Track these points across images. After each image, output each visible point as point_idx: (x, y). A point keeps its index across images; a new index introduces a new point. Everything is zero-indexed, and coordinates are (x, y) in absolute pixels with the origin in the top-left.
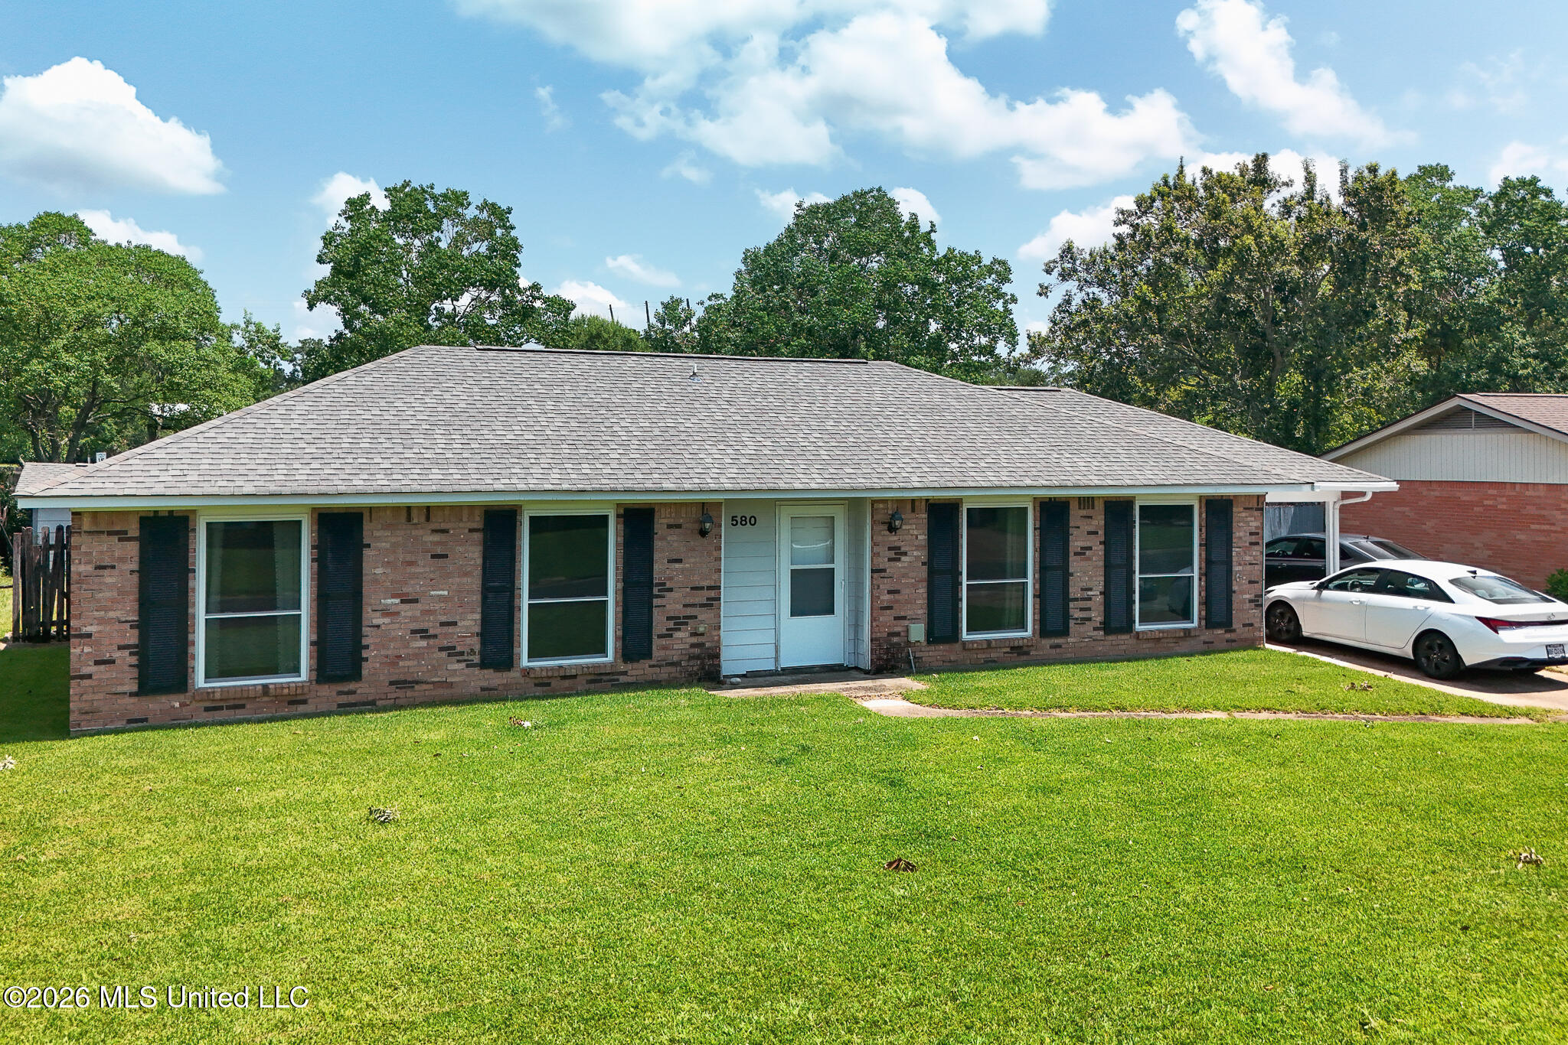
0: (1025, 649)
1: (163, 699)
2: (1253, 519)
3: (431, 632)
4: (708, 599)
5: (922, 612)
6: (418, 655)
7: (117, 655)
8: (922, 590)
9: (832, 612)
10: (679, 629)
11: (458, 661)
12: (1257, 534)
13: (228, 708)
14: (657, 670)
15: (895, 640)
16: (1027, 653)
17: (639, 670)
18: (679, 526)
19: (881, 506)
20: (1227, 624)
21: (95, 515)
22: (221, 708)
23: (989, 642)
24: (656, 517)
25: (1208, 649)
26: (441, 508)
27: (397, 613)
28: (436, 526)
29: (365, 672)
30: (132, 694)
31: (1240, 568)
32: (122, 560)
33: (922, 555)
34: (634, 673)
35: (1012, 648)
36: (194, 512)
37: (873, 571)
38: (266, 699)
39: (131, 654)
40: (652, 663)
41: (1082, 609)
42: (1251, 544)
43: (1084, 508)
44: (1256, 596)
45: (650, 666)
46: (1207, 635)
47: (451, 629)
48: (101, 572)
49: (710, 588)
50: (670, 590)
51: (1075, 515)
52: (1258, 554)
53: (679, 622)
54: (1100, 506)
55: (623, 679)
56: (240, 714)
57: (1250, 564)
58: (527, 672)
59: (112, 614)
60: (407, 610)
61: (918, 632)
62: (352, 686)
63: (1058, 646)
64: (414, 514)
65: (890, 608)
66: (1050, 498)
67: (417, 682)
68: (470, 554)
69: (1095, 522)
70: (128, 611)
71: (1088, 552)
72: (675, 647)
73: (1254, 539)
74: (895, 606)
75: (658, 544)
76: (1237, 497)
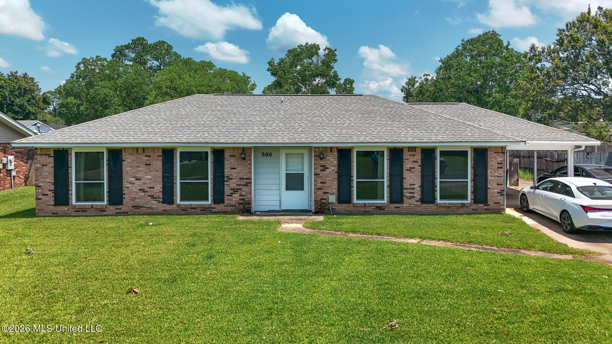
0: (382, 208)
1: (62, 207)
2: (499, 157)
3: (146, 190)
4: (246, 183)
5: (335, 191)
6: (141, 198)
7: (49, 193)
8: (335, 183)
9: (303, 190)
10: (235, 193)
11: (155, 201)
12: (502, 163)
13: (82, 211)
14: (227, 207)
15: (324, 201)
16: (384, 209)
17: (220, 207)
18: (234, 156)
19: (317, 150)
20: (485, 202)
21: (41, 149)
22: (79, 211)
23: (365, 204)
24: (225, 152)
25: (476, 212)
26: (148, 148)
27: (134, 183)
28: (146, 154)
29: (124, 202)
30: (53, 205)
31: (492, 178)
32: (49, 163)
33: (336, 169)
35: (376, 207)
36: (71, 148)
37: (315, 175)
38: (93, 209)
39: (53, 193)
40: (225, 205)
41: (410, 193)
42: (498, 168)
43: (411, 151)
44: (501, 191)
45: (224, 206)
46: (475, 206)
47: (152, 190)
48: (43, 167)
49: (247, 179)
50: (232, 179)
51: (406, 155)
52: (502, 172)
53: (235, 191)
54: (419, 151)
55: (214, 210)
56: (85, 214)
57: (498, 177)
58: (178, 206)
59: (47, 180)
60: (137, 182)
61: (332, 199)
62: (120, 207)
63: (399, 207)
64: (139, 150)
65: (322, 189)
66: (394, 147)
67: (141, 207)
68: (158, 164)
69: (416, 157)
70: (51, 179)
71: (413, 170)
72: (234, 200)
73: (500, 166)
74: (324, 188)
75: (226, 162)
76: (490, 147)
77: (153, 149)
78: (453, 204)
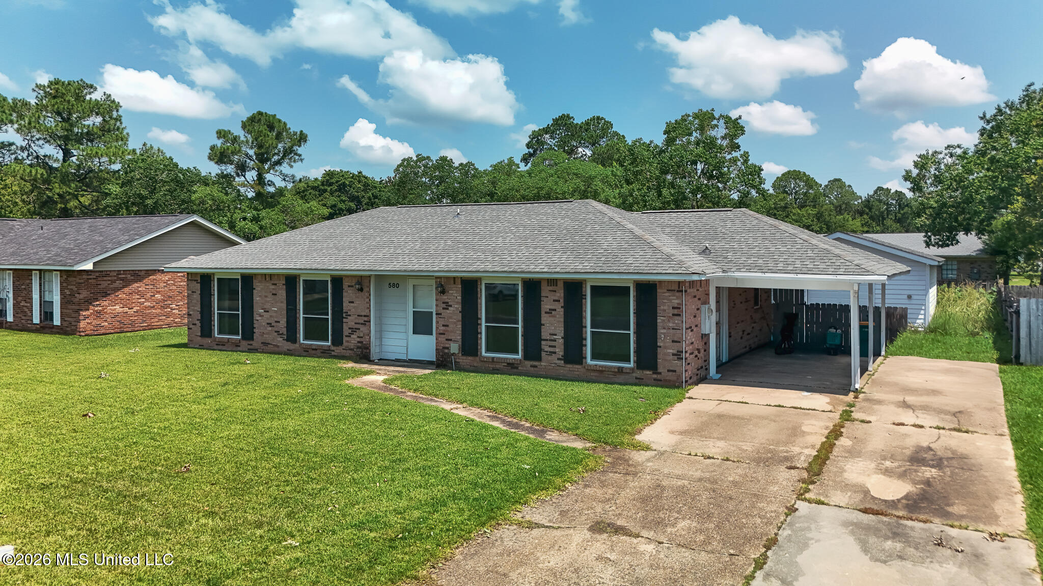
0: (516, 365)
1: (207, 339)
2: (675, 298)
3: (273, 324)
4: (364, 321)
5: (459, 338)
6: (268, 334)
7: (197, 322)
8: (460, 326)
9: (431, 334)
10: (353, 334)
11: (281, 337)
12: (679, 308)
13: (223, 345)
14: (345, 351)
15: (446, 351)
16: (517, 368)
17: (338, 350)
18: (352, 286)
19: (438, 280)
20: (654, 367)
22: (221, 345)
24: (344, 281)
25: (639, 382)
26: (274, 275)
27: (263, 316)
28: (272, 282)
29: (255, 338)
30: (200, 336)
31: (665, 331)
32: (197, 290)
33: (459, 307)
34: (338, 351)
35: (508, 364)
36: (214, 274)
37: (436, 314)
38: (230, 343)
39: (200, 322)
40: (344, 348)
41: (550, 346)
42: (674, 315)
43: (551, 286)
44: (678, 351)
46: (638, 373)
47: (278, 324)
48: (193, 294)
49: (365, 316)
50: (350, 315)
51: (545, 290)
52: (680, 322)
53: (353, 330)
54: (561, 284)
55: (333, 353)
56: (224, 348)
57: (673, 329)
58: (300, 345)
59: (196, 308)
60: (266, 315)
61: (455, 348)
62: (251, 342)
63: (535, 366)
64: (267, 277)
65: (444, 334)
66: (530, 279)
67: (269, 344)
68: (282, 294)
69: (558, 294)
70: (198, 307)
71: (553, 312)
72: (352, 342)
73: (676, 311)
74: (446, 333)
75: (345, 294)
76: (660, 282)
77: (278, 275)
78: (606, 367)
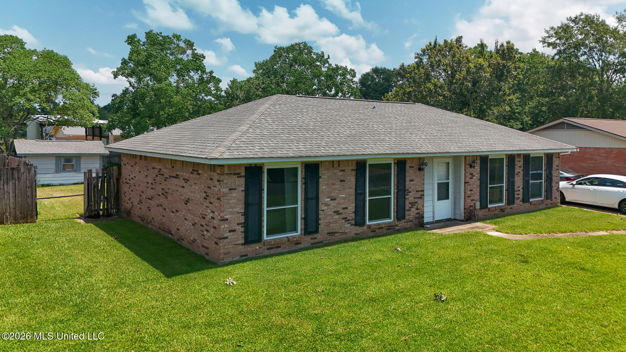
0: (504, 210)
1: (253, 245)
2: (557, 161)
3: (340, 212)
4: (421, 195)
5: (478, 197)
6: (336, 222)
7: (237, 227)
8: (478, 189)
9: (449, 199)
10: (412, 207)
11: (348, 223)
13: (275, 248)
14: (406, 224)
15: (471, 208)
17: (401, 224)
18: (412, 167)
19: (468, 158)
20: (551, 198)
21: (229, 166)
22: (272, 248)
23: (495, 207)
24: (406, 164)
25: (546, 207)
26: (343, 161)
27: (329, 205)
28: (341, 169)
29: (319, 230)
30: (242, 244)
31: (554, 178)
32: (239, 186)
33: (478, 176)
34: (401, 225)
35: (500, 210)
36: (263, 164)
37: (465, 183)
38: (288, 243)
39: (242, 227)
40: (405, 221)
41: (517, 194)
43: (518, 158)
44: (557, 188)
45: (404, 222)
46: (546, 202)
47: (346, 210)
48: (231, 191)
49: (422, 191)
50: (410, 192)
53: (413, 205)
55: (397, 228)
56: (279, 250)
58: (369, 227)
59: (235, 210)
60: (333, 203)
61: (478, 205)
62: (316, 235)
63: (512, 209)
64: (335, 163)
65: (469, 196)
66: (511, 154)
67: (336, 233)
68: (351, 180)
69: (521, 163)
70: (240, 208)
71: (519, 174)
72: (412, 214)
74: (471, 196)
75: (407, 174)
76: (554, 153)
77: (348, 161)
